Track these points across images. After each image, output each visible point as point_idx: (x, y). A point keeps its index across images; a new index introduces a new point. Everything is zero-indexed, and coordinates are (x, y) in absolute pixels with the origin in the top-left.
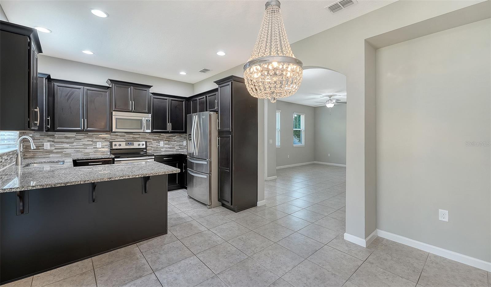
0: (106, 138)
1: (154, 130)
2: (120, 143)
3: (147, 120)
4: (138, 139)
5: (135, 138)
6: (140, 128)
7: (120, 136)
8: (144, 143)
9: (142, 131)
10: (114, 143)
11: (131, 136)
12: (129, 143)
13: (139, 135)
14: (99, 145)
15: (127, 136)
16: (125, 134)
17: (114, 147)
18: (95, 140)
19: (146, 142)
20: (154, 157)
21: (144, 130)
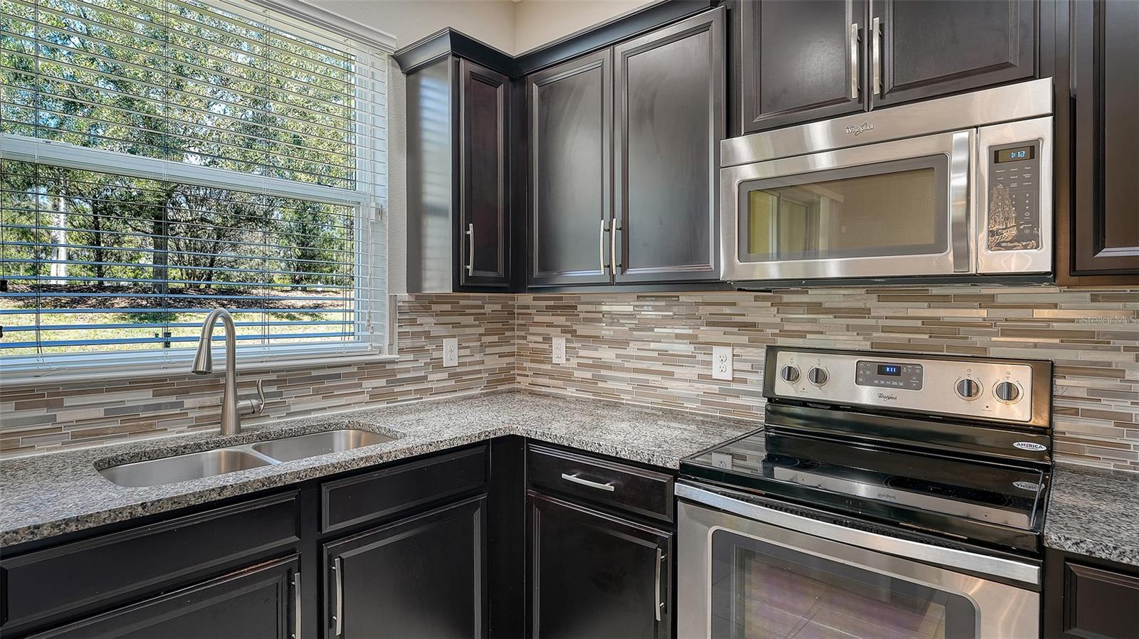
0: (753, 325)
1: (1107, 253)
2: (824, 363)
3: (997, 155)
4: (978, 341)
5: (954, 328)
6: (931, 241)
7: (836, 312)
8: (1022, 377)
9: (945, 263)
10: (784, 360)
11: (911, 313)
12: (881, 370)
13: (988, 302)
14: (722, 364)
15: (883, 310)
16: (871, 302)
17: (783, 388)
18: (706, 333)
19: (1046, 372)
20: (1030, 572)
21: (963, 256)
